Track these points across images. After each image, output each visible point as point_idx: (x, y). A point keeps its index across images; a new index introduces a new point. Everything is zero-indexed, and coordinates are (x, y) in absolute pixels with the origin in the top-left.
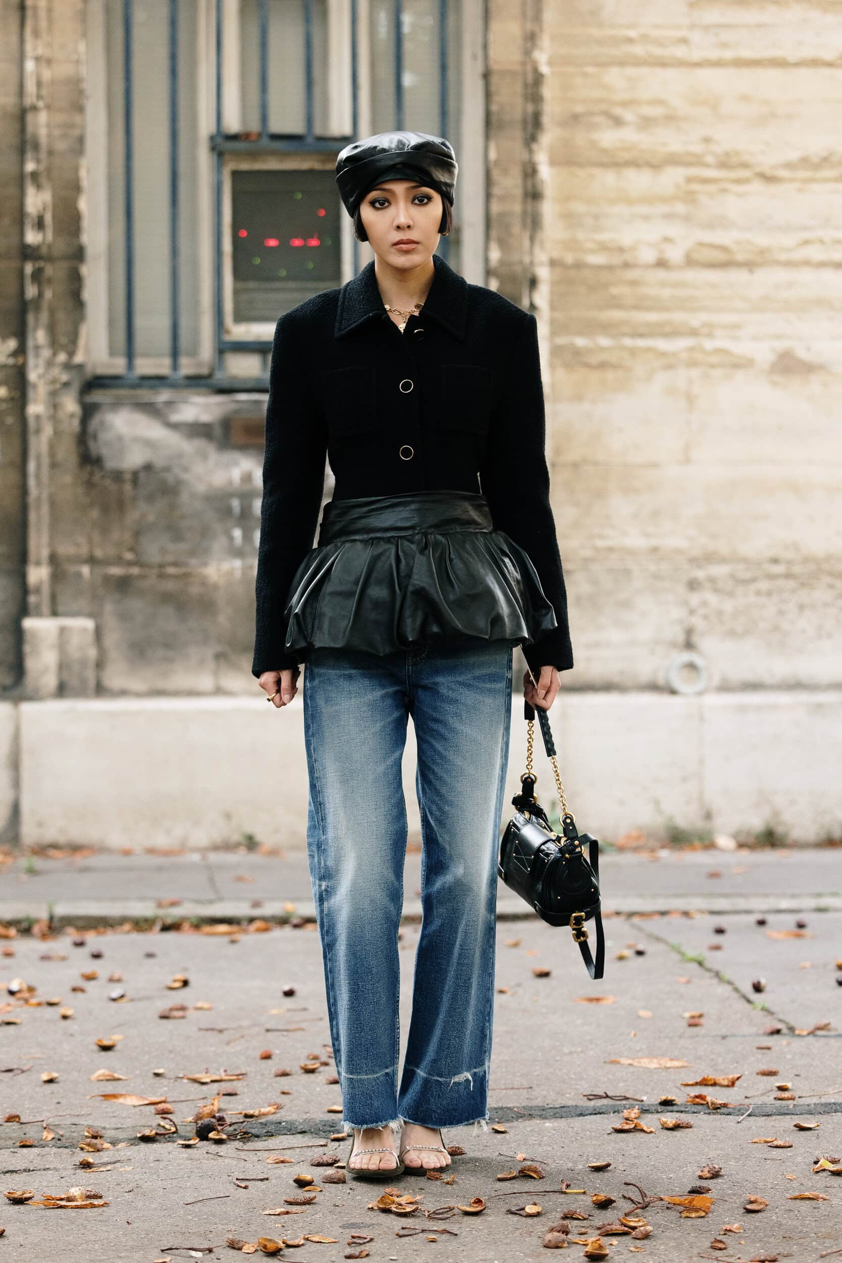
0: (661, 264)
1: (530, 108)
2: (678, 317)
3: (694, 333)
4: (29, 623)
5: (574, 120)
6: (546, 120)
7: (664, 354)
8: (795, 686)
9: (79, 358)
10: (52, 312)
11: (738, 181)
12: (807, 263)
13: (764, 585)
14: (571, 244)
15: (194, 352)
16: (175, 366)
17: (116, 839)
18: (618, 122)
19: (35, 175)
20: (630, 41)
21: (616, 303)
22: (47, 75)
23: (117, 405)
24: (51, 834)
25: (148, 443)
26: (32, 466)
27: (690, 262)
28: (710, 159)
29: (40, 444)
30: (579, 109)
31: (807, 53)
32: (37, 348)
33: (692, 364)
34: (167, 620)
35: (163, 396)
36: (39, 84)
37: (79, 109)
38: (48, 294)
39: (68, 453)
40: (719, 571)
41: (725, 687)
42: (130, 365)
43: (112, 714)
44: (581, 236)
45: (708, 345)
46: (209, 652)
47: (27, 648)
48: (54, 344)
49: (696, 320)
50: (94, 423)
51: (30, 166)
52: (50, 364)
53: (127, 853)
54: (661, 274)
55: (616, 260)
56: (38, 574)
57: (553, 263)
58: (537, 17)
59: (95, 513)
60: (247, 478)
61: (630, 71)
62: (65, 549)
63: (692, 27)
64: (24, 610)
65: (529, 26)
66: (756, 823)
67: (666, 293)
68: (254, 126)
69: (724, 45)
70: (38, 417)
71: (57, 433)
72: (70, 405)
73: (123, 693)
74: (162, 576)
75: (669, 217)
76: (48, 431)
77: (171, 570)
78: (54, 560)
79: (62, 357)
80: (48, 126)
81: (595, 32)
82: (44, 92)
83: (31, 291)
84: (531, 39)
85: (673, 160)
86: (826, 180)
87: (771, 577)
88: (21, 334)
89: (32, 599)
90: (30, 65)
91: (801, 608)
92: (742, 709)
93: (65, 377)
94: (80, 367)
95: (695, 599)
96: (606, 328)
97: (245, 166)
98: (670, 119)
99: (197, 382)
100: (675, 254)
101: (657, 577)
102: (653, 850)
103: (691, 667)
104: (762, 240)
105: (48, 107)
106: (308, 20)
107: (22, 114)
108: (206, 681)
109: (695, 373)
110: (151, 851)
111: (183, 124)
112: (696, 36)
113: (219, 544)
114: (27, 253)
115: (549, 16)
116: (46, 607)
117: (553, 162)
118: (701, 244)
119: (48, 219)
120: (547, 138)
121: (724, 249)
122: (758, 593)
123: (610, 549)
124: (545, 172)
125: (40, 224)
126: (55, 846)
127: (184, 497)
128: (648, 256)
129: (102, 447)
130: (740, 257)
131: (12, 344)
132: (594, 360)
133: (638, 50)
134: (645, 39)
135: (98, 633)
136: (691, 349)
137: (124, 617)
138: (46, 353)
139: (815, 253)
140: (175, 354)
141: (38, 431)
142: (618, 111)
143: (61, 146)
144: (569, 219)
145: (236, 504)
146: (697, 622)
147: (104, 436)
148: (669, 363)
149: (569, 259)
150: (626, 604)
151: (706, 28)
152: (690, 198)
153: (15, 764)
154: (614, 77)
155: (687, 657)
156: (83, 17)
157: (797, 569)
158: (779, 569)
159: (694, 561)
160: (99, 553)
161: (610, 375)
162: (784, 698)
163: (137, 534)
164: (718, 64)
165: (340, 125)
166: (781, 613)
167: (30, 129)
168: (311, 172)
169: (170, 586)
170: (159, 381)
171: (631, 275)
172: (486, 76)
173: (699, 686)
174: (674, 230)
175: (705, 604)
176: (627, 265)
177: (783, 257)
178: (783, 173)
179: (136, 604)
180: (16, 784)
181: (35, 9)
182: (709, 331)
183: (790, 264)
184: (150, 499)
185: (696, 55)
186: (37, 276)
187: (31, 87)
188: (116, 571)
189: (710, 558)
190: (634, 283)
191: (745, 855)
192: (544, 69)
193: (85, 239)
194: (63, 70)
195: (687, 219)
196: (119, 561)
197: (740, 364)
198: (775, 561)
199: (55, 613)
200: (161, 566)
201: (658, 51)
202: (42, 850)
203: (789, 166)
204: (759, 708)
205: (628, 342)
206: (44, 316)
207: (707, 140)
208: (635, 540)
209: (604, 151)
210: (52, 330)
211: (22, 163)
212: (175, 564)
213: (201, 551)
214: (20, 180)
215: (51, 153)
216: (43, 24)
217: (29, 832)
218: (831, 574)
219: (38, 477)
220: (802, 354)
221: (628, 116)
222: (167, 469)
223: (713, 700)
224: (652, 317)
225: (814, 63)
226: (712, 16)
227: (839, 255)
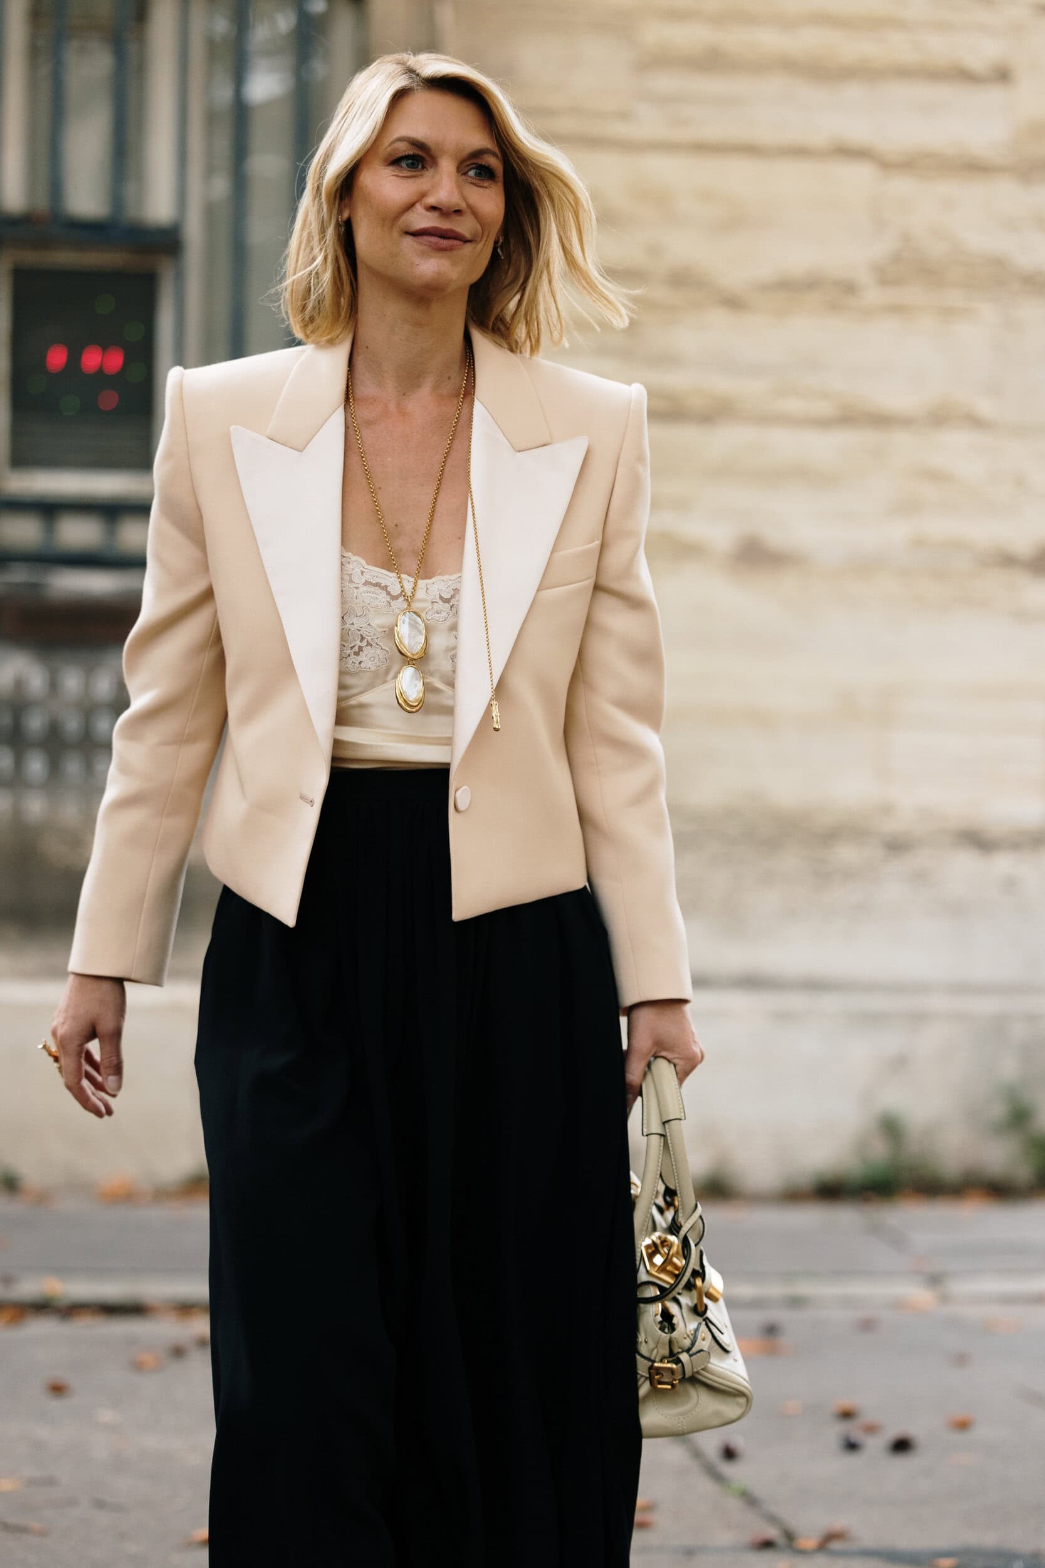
8: (753, 983)
11: (695, 306)
12: (785, 418)
13: (717, 849)
20: (555, 112)
28: (658, 275)
31: (792, 137)
63: (639, 97)
68: (42, 205)
69: (680, 123)
75: (601, 352)
86: (811, 309)
91: (766, 879)
97: (29, 259)
112: (642, 110)
121: (671, 396)
130: (693, 405)
133: (566, 125)
134: (576, 111)
151: (659, 100)
157: (759, 828)
164: (673, 147)
165: (160, 209)
166: (737, 888)
178: (754, 297)
183: (761, 420)
185: (641, 133)
195: (624, 355)
197: (688, 551)
198: (730, 815)
201: (592, 128)
203: (762, 288)
207: (653, 249)
218: (807, 835)
220: (772, 539)
225: (799, 152)
226: (665, 83)
227: (824, 408)
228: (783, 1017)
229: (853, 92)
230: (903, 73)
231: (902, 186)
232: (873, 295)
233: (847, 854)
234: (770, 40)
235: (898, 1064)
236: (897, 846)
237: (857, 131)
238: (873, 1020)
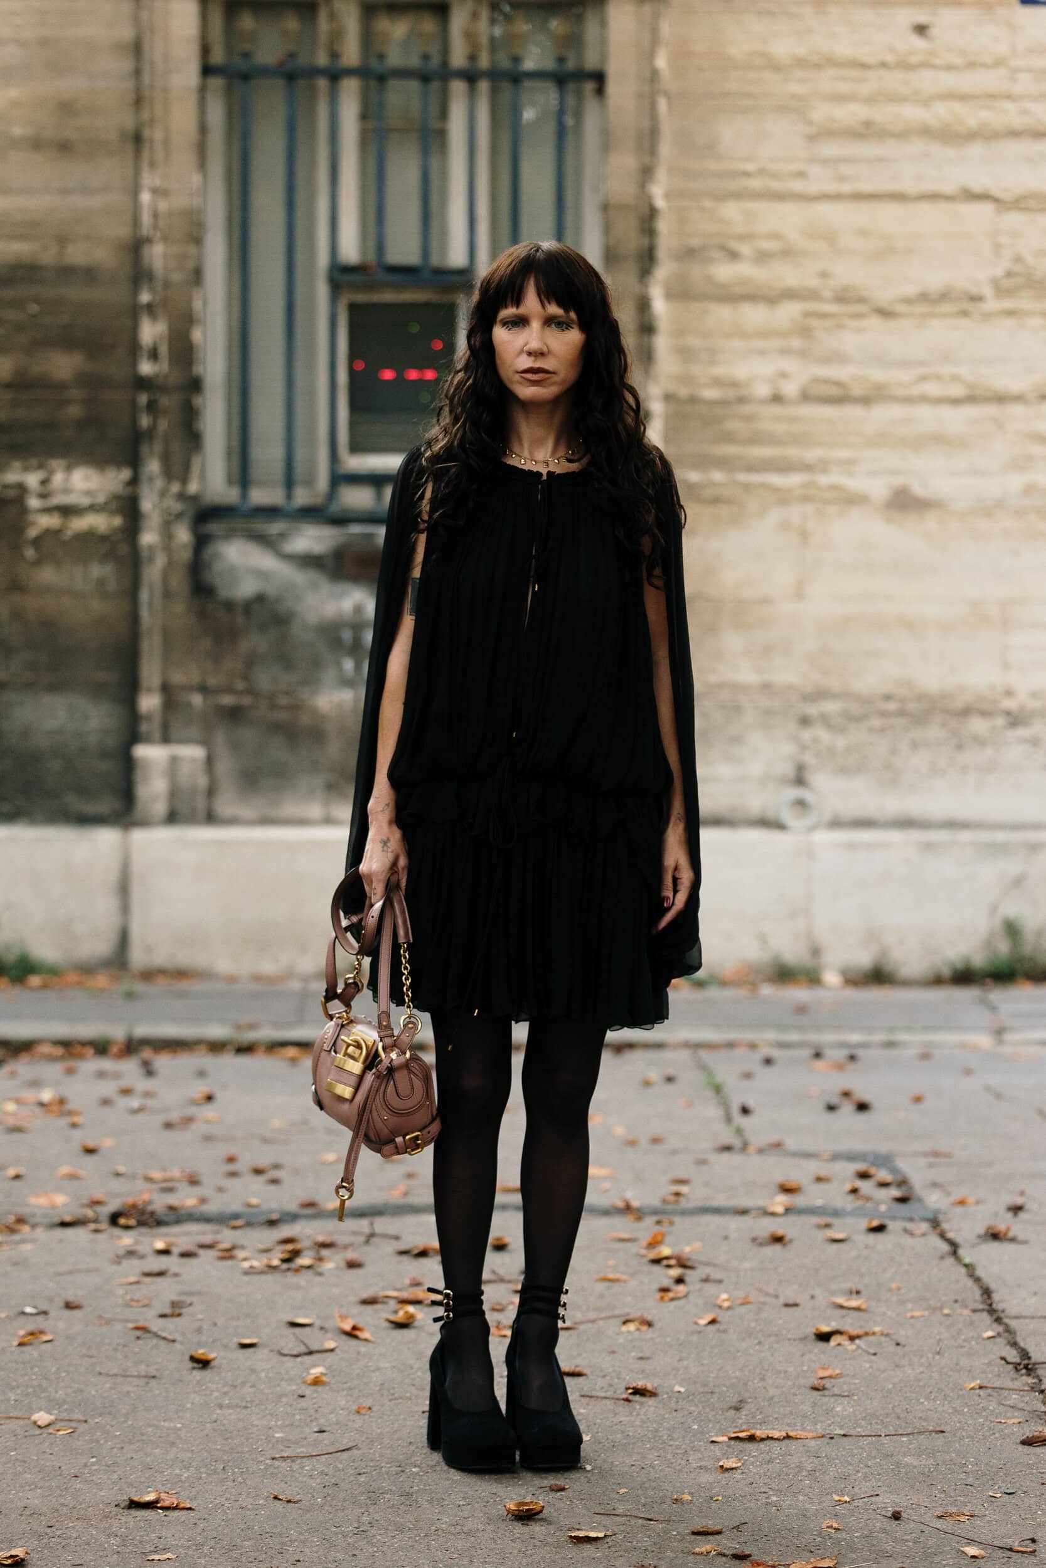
0: (777, 398)
1: (646, 241)
2: (792, 452)
3: (808, 468)
4: (142, 751)
5: (689, 254)
6: (662, 253)
7: (776, 490)
8: (906, 823)
9: (193, 487)
10: (167, 441)
11: (857, 316)
12: (924, 399)
13: (877, 722)
14: (686, 379)
15: (310, 482)
16: (289, 496)
17: (223, 966)
18: (733, 256)
19: (150, 308)
20: (747, 174)
21: (729, 438)
22: (163, 206)
23: (229, 536)
24: (160, 958)
25: (262, 574)
26: (144, 596)
27: (806, 397)
28: (827, 294)
29: (153, 572)
30: (695, 242)
31: (928, 187)
32: (151, 479)
33: (806, 499)
34: (278, 749)
35: (275, 528)
36: (155, 215)
37: (197, 239)
38: (163, 425)
39: (180, 582)
40: (831, 707)
41: (836, 823)
42: (244, 495)
43: (219, 843)
44: (696, 369)
45: (823, 480)
46: (319, 781)
47: (139, 775)
48: (168, 474)
49: (811, 455)
50: (208, 552)
51: (145, 297)
52: (163, 494)
53: (232, 979)
54: (776, 410)
55: (731, 394)
56: (149, 702)
57: (668, 398)
58: (653, 151)
59: (206, 643)
60: (358, 609)
61: (748, 205)
62: (178, 677)
63: (811, 160)
64: (134, 737)
65: (646, 159)
66: (864, 959)
67: (780, 428)
68: (372, 258)
69: (843, 179)
70: (151, 548)
71: (170, 563)
72: (183, 535)
73: (233, 821)
74: (274, 706)
75: (786, 352)
76: (160, 561)
77: (283, 701)
78: (166, 689)
79: (175, 488)
80: (165, 256)
81: (713, 165)
82: (161, 223)
83: (145, 421)
84: (646, 172)
85: (790, 294)
86: (944, 316)
87: (883, 714)
88: (134, 462)
89: (144, 728)
90: (145, 197)
91: (914, 745)
92: (851, 846)
93: (177, 506)
94: (195, 499)
95: (806, 735)
96: (720, 463)
97: (361, 298)
98: (788, 253)
99: (312, 514)
100: (790, 389)
101: (769, 712)
102: (754, 985)
103: (801, 804)
104: (878, 375)
105: (165, 239)
106: (425, 152)
107: (136, 246)
108: (315, 810)
109: (809, 509)
110: (258, 978)
111: (300, 258)
112: (814, 170)
113: (329, 675)
114: (142, 383)
115: (665, 149)
116: (157, 734)
117: (670, 296)
118: (817, 380)
119: (164, 350)
120: (663, 271)
121: (839, 384)
122: (871, 730)
123: (721, 685)
124: (659, 306)
125: (154, 355)
126: (162, 972)
127: (296, 630)
128: (762, 390)
129: (216, 576)
130: (857, 391)
131: (126, 474)
132: (708, 493)
133: (756, 184)
134: (762, 172)
135: (210, 761)
136: (806, 485)
137: (235, 746)
138: (159, 483)
139: (932, 389)
140: (289, 483)
141: (151, 560)
142: (734, 245)
143: (176, 277)
144: (685, 354)
145: (347, 636)
146: (809, 758)
147: (218, 567)
148: (783, 497)
149: (683, 392)
150: (737, 740)
151: (825, 162)
152: (805, 332)
153: (124, 889)
154: (731, 211)
155: (795, 793)
156: (201, 149)
157: (911, 706)
158: (892, 706)
159: (808, 698)
160: (212, 681)
161: (724, 511)
162: (895, 836)
163: (251, 662)
164: (837, 197)
165: (457, 257)
166: (894, 751)
167: (146, 260)
168: (427, 305)
169: (281, 716)
170: (271, 512)
171: (746, 409)
172: (605, 208)
173: (809, 821)
174: (790, 365)
175: (815, 740)
176: (741, 400)
177: (899, 392)
178: (901, 308)
179: (248, 735)
180: (125, 908)
181: (152, 141)
182: (823, 466)
183: (908, 400)
184: (263, 628)
185: (813, 188)
186: (152, 407)
187: (146, 218)
188: (227, 700)
189: (821, 694)
190: (749, 418)
191: (851, 993)
192: (660, 203)
193: (198, 369)
194: (179, 201)
195: (803, 354)
196: (230, 690)
197: (853, 500)
198: (888, 697)
199: (166, 739)
200: (272, 696)
201: (775, 185)
202: (148, 975)
203: (908, 301)
204: (869, 846)
205: (742, 477)
206: (158, 448)
207: (824, 275)
208: (747, 675)
209: (722, 286)
210: (166, 461)
211: (135, 292)
212: (287, 693)
213: (311, 681)
214: (135, 312)
215: (167, 284)
216: (159, 155)
217: (138, 957)
218: (947, 712)
219: (151, 604)
220: (918, 490)
221: (745, 249)
222: (279, 599)
223: (823, 837)
224: (766, 452)
225: (934, 197)
226: (831, 149)
227: (957, 391)
228: (929, 846)
229: (976, 150)
230: (1015, 134)
231: (1014, 219)
232: (992, 304)
233: (978, 725)
234: (912, 113)
235: (1018, 882)
236: (1015, 720)
237: (979, 181)
238: (998, 850)
